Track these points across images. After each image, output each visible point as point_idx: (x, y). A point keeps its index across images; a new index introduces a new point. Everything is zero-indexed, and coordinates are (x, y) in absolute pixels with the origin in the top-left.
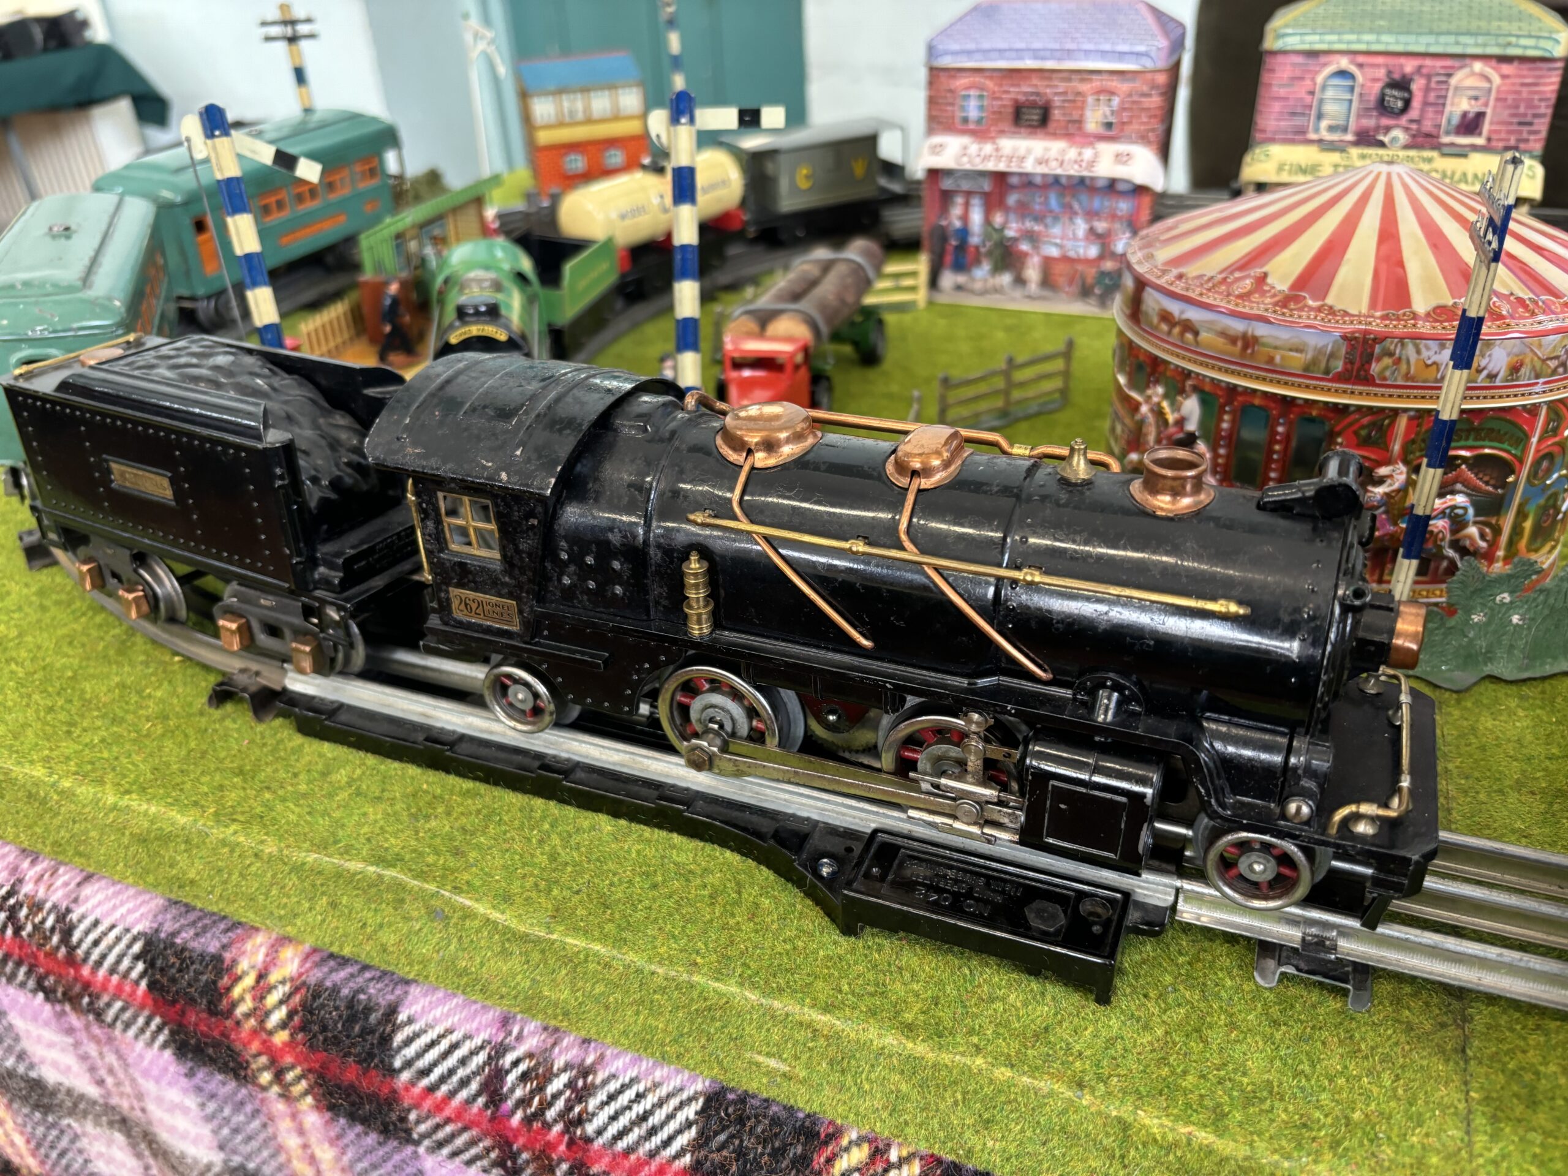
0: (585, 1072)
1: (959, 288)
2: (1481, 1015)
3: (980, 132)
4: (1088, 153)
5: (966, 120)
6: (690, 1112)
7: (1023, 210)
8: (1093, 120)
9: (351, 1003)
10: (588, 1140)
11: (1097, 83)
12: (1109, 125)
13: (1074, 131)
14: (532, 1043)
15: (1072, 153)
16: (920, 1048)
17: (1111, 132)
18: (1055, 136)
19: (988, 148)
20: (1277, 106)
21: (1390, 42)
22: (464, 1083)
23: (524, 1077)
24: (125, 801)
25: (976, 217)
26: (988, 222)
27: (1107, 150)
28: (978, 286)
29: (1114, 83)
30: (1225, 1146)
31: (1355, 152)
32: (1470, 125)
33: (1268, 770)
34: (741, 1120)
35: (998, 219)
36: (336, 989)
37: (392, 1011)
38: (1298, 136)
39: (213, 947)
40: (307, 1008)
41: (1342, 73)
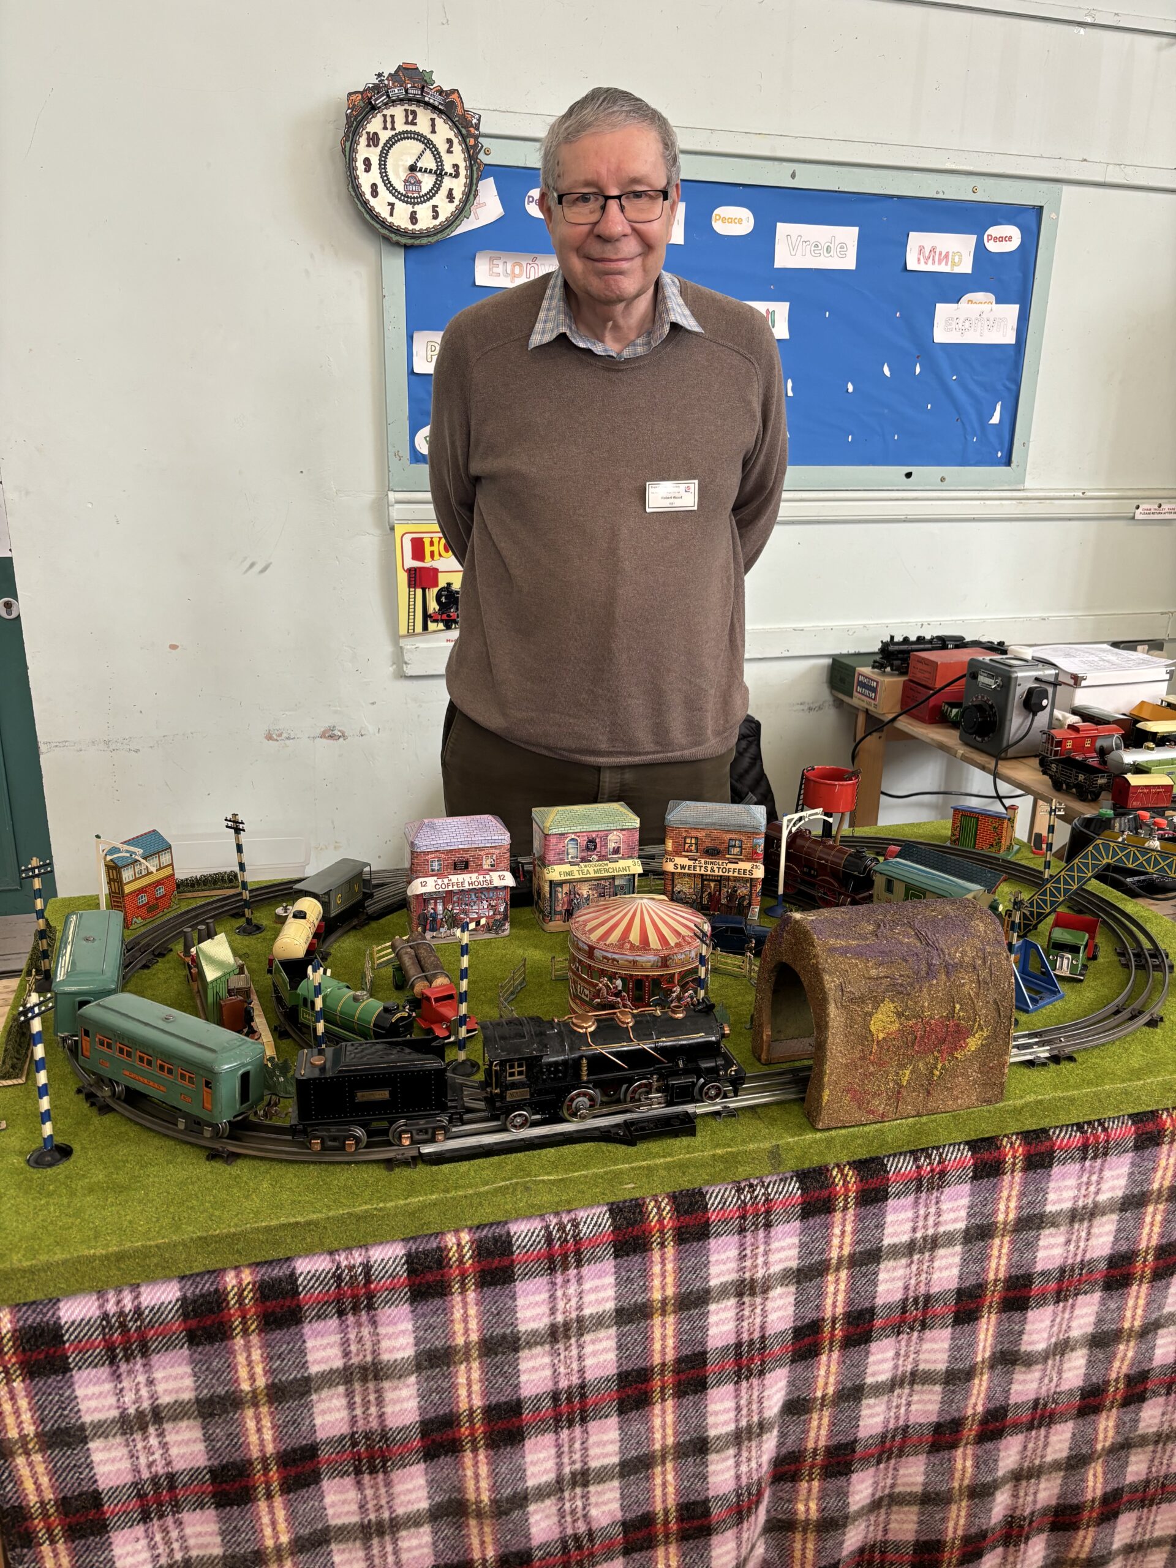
0: (575, 1219)
1: (433, 937)
2: (759, 1110)
3: (440, 875)
4: (488, 877)
5: (433, 870)
6: (607, 1215)
7: (460, 902)
8: (486, 864)
9: (494, 1238)
10: (581, 1239)
11: (486, 851)
12: (492, 866)
13: (479, 869)
14: (554, 1221)
15: (481, 878)
16: (669, 1159)
17: (494, 868)
18: (472, 872)
19: (446, 881)
20: (553, 852)
21: (586, 828)
22: (539, 1242)
23: (558, 1230)
24: (409, 1201)
25: (440, 908)
26: (445, 908)
27: (495, 875)
28: (443, 935)
29: (493, 851)
30: (733, 1150)
31: (582, 864)
32: (616, 851)
33: (712, 1068)
34: (621, 1211)
35: (450, 907)
36: (486, 1236)
37: (508, 1233)
38: (561, 862)
39: (435, 1245)
40: (478, 1247)
41: (572, 839)
